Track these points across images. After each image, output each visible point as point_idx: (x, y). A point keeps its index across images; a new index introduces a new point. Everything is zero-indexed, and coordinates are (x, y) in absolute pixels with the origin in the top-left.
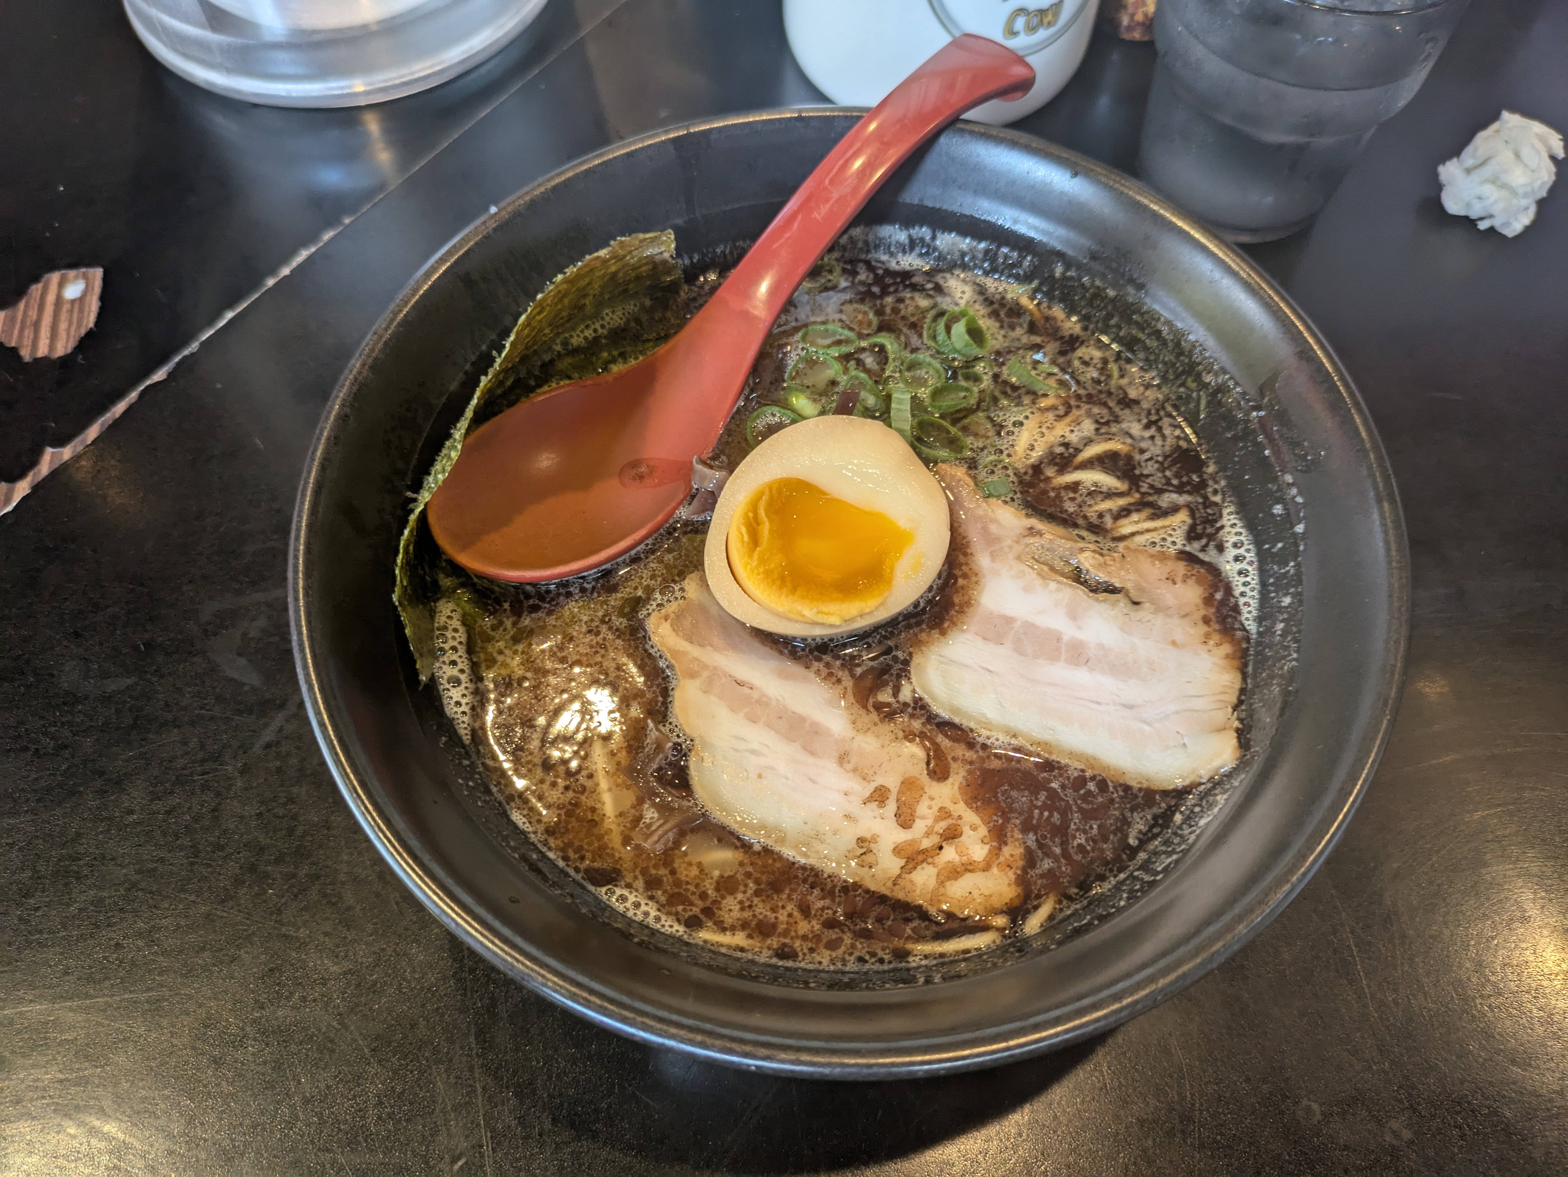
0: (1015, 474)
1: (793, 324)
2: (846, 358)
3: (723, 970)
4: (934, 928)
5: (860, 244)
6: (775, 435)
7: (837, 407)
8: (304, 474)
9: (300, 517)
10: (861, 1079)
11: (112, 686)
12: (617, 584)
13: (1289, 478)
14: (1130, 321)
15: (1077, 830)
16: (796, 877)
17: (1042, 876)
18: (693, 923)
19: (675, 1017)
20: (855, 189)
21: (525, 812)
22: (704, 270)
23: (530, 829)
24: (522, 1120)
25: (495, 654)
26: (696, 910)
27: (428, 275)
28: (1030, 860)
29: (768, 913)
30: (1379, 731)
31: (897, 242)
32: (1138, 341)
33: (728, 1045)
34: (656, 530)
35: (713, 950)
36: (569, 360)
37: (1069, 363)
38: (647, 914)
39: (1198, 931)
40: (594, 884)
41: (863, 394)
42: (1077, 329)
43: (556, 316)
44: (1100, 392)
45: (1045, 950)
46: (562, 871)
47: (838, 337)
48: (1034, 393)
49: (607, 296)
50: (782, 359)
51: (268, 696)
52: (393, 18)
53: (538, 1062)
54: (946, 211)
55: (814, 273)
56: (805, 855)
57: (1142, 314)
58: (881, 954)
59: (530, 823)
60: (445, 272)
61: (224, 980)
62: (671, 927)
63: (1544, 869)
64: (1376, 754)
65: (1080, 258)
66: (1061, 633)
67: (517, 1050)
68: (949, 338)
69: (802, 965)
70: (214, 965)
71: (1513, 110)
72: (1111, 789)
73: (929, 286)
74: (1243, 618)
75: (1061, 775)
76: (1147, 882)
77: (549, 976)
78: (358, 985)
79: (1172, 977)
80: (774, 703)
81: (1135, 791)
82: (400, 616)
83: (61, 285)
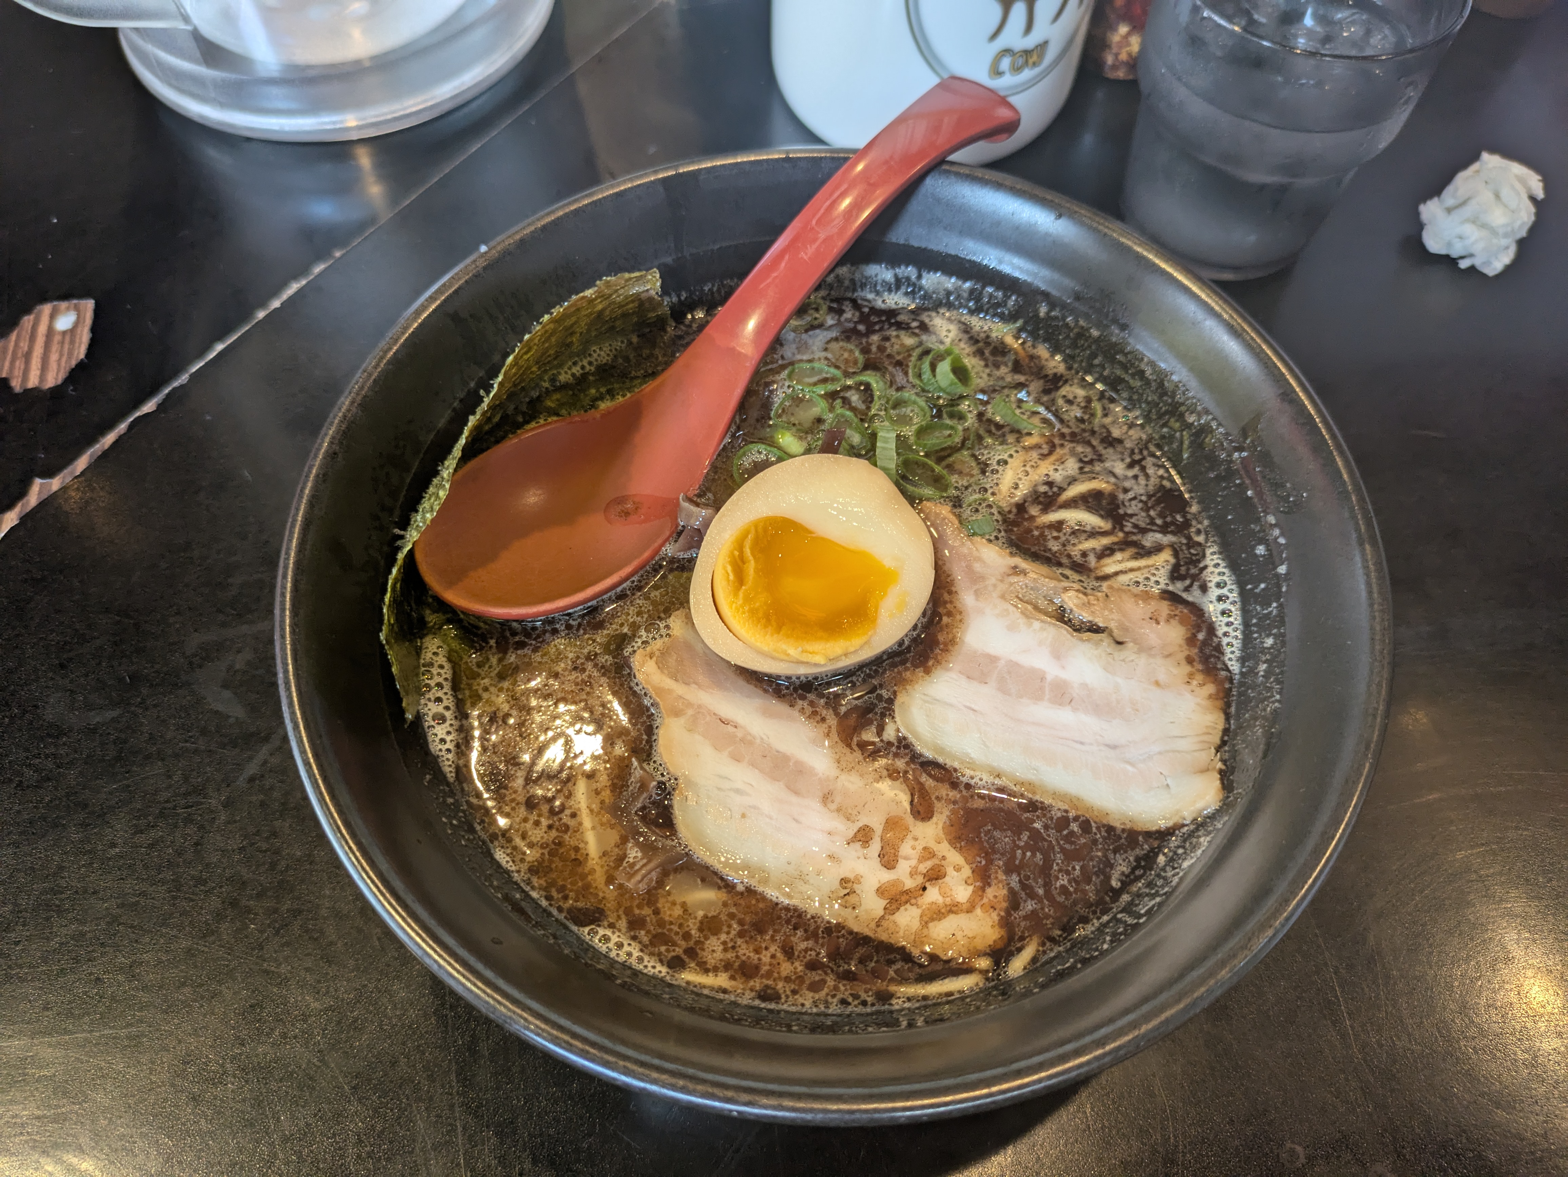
0: (999, 512)
1: (780, 362)
2: (832, 396)
3: (705, 1012)
4: (917, 970)
5: (847, 283)
6: (761, 474)
7: (822, 445)
8: (293, 512)
9: (288, 554)
10: (842, 1125)
11: (96, 718)
12: (604, 621)
13: (1271, 519)
14: (1113, 360)
15: (1060, 871)
16: (779, 917)
17: (1025, 918)
18: (676, 964)
19: (656, 1062)
20: (842, 230)
21: (509, 851)
22: (692, 308)
23: (514, 868)
24: (502, 1160)
25: (480, 692)
26: (679, 951)
27: (418, 313)
28: (1014, 903)
29: (752, 955)
30: (1361, 775)
31: (883, 281)
32: (1121, 380)
33: (710, 1090)
34: (642, 567)
35: (695, 992)
36: (556, 396)
37: (1053, 401)
38: (629, 954)
39: (1181, 976)
40: (576, 924)
41: (848, 432)
42: (1061, 368)
43: (543, 354)
44: (1084, 430)
45: (1028, 993)
46: (545, 910)
47: (825, 375)
48: (1018, 432)
49: (593, 334)
50: (769, 397)
51: (253, 729)
52: (386, 54)
53: (519, 1101)
54: (932, 251)
55: (801, 311)
56: (788, 896)
57: (1126, 355)
58: (864, 996)
59: (513, 861)
60: (435, 311)
61: (205, 1015)
62: (654, 968)
63: (1527, 909)
64: (1359, 798)
65: (1064, 298)
66: (1044, 672)
67: (498, 1088)
68: (934, 376)
69: (785, 1007)
70: (195, 1001)
71: (1493, 150)
72: (1094, 830)
73: (915, 324)
74: (1226, 659)
75: (1044, 816)
76: (1130, 925)
77: (530, 1018)
78: (339, 1023)
79: (1155, 1022)
80: (758, 741)
81: (1118, 832)
82: (387, 655)
83: (53, 317)
